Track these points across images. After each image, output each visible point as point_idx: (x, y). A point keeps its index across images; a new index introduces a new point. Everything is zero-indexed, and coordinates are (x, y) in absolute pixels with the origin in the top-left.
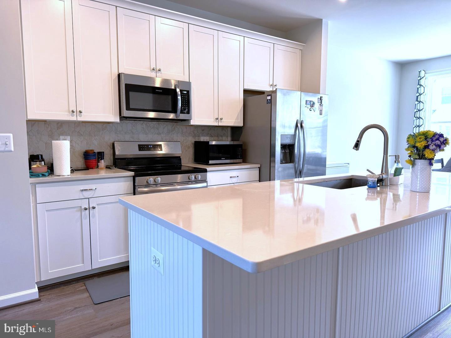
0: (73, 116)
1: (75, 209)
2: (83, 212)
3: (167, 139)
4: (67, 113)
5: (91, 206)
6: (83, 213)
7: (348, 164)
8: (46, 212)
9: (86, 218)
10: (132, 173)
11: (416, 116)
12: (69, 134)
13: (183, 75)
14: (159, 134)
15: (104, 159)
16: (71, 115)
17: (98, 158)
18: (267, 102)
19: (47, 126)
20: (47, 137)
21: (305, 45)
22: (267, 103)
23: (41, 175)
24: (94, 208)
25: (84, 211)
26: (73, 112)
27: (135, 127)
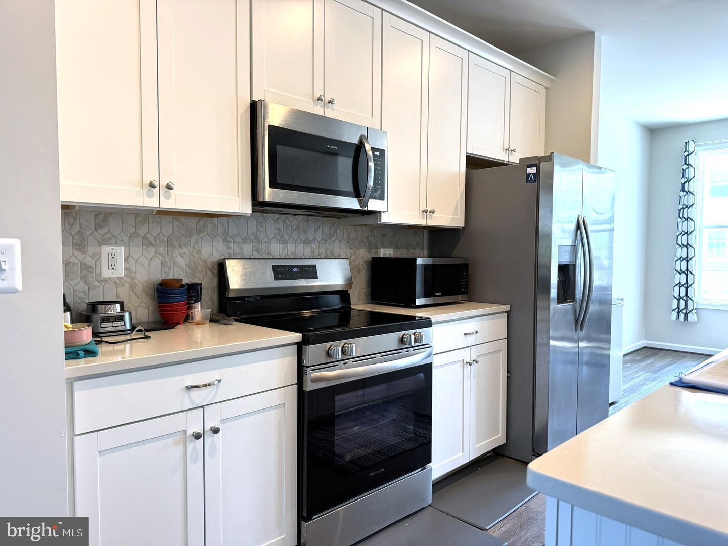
0: (150, 196)
1: (171, 440)
2: (190, 443)
3: (322, 253)
4: (138, 189)
5: (207, 428)
6: (190, 447)
7: (622, 299)
8: (99, 456)
9: (196, 461)
10: (296, 337)
11: (681, 216)
12: (122, 241)
13: (371, 117)
14: (307, 242)
15: (200, 300)
16: (146, 193)
17: (189, 298)
18: (527, 179)
19: (72, 221)
20: (71, 247)
21: (555, 79)
22: (527, 181)
23: (82, 354)
24: (216, 431)
25: (191, 440)
26: (152, 185)
27: (262, 226)
